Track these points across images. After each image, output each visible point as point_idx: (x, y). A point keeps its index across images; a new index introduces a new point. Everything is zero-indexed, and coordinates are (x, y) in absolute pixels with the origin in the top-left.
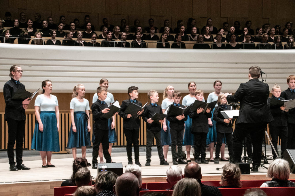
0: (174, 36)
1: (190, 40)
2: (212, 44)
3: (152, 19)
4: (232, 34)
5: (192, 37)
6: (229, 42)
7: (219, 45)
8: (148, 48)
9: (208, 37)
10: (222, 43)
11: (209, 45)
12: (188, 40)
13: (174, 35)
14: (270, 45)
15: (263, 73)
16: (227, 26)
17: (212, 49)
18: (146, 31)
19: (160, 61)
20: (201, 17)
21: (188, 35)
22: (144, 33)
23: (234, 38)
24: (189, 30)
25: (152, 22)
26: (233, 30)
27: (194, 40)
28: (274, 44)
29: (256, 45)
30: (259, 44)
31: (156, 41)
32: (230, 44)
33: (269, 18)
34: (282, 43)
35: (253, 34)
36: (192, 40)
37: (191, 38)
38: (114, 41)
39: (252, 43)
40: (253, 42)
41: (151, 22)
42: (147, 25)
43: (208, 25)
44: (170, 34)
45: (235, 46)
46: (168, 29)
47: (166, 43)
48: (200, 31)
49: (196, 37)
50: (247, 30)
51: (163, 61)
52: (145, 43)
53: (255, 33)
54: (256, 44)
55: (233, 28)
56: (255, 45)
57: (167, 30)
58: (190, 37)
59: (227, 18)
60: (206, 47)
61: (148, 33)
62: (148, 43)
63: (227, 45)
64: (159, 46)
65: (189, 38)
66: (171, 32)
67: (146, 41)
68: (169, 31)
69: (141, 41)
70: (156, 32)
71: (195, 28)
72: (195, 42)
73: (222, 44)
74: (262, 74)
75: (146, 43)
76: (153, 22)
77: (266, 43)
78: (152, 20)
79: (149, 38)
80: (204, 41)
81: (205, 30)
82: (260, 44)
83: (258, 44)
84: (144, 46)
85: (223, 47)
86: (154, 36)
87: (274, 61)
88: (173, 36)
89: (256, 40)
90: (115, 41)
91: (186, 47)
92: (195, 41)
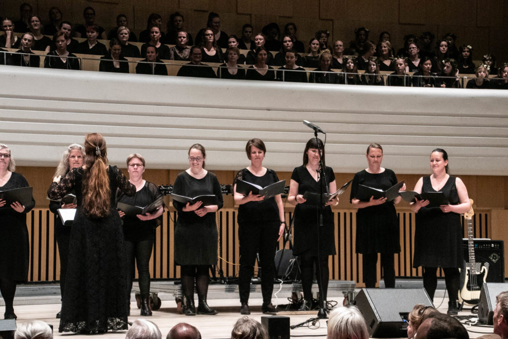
0: (140, 49)
1: (173, 57)
2: (219, 68)
3: (91, 8)
4: (259, 49)
5: (177, 52)
6: (254, 66)
7: (233, 71)
8: (81, 70)
9: (212, 52)
10: (239, 66)
11: (214, 69)
12: (169, 59)
13: (139, 45)
14: (336, 74)
15: (320, 131)
16: (250, 32)
17: (218, 77)
18: (79, 34)
19: (108, 98)
20: (195, 10)
21: (170, 46)
22: (74, 38)
23: (264, 56)
24: (170, 36)
25: (91, 14)
26: (259, 41)
27: (181, 56)
28: (343, 73)
29: (308, 75)
30: (314, 73)
31: (99, 57)
32: (255, 70)
33: (333, 20)
34: (358, 71)
35: (303, 51)
36: (177, 58)
37: (175, 53)
38: (5, 52)
39: (299, 69)
40: (301, 67)
41: (88, 14)
42: (82, 21)
43: (210, 26)
44: (129, 42)
45: (265, 73)
46: (125, 31)
47: (120, 62)
48: (194, 40)
49: (186, 52)
50: (289, 41)
51: (116, 99)
52: (77, 60)
53: (306, 49)
54: (309, 71)
55: (260, 36)
56: (306, 73)
57: (122, 34)
58: (172, 50)
59: (250, 15)
60: (208, 73)
61: (82, 37)
62: (83, 60)
63: (248, 70)
64: (106, 67)
65: (172, 52)
66: (132, 37)
67: (78, 56)
68: (127, 36)
69: (68, 53)
70: (100, 37)
71: (183, 34)
72: (185, 63)
73: (238, 70)
74: (318, 133)
75: (79, 60)
76: (94, 14)
77: (328, 71)
78: (90, 11)
79: (84, 49)
80: (202, 61)
81: (204, 37)
82: (316, 73)
83: (311, 73)
84: (74, 65)
85: (241, 75)
86: (96, 45)
87: (343, 109)
88: (136, 48)
89: (308, 63)
90: (7, 51)
91: (168, 73)
92: (184, 59)
